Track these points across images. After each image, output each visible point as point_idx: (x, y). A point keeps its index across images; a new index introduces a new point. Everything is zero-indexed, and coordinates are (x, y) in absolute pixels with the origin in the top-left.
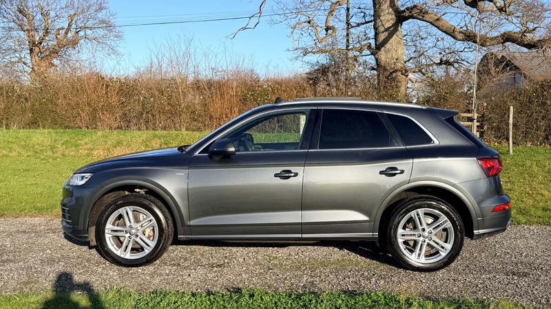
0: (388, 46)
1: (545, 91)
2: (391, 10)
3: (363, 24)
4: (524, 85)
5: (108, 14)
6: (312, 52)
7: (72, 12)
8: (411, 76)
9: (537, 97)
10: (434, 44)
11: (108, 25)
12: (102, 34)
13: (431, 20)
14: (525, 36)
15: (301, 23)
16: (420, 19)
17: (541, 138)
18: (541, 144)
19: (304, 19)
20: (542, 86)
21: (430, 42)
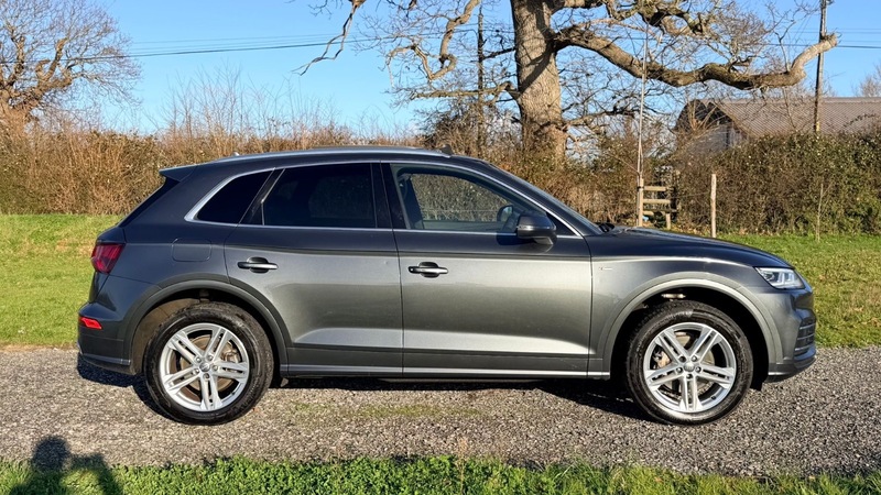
0: (535, 85)
1: (766, 151)
2: (538, 32)
3: (499, 53)
4: (737, 144)
5: (118, 40)
6: (423, 95)
7: (61, 36)
8: (571, 130)
9: (753, 161)
10: (606, 84)
11: (117, 56)
12: (108, 69)
13: (598, 48)
14: (734, 69)
15: (401, 50)
16: (582, 46)
17: (760, 222)
18: (760, 231)
19: (406, 42)
20: (762, 145)
21: (598, 81)
